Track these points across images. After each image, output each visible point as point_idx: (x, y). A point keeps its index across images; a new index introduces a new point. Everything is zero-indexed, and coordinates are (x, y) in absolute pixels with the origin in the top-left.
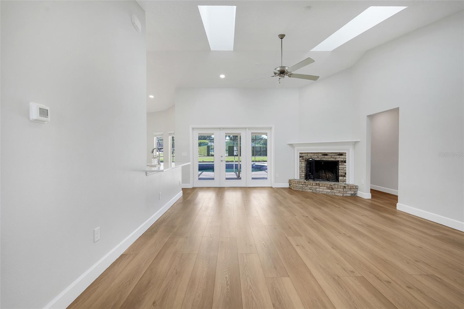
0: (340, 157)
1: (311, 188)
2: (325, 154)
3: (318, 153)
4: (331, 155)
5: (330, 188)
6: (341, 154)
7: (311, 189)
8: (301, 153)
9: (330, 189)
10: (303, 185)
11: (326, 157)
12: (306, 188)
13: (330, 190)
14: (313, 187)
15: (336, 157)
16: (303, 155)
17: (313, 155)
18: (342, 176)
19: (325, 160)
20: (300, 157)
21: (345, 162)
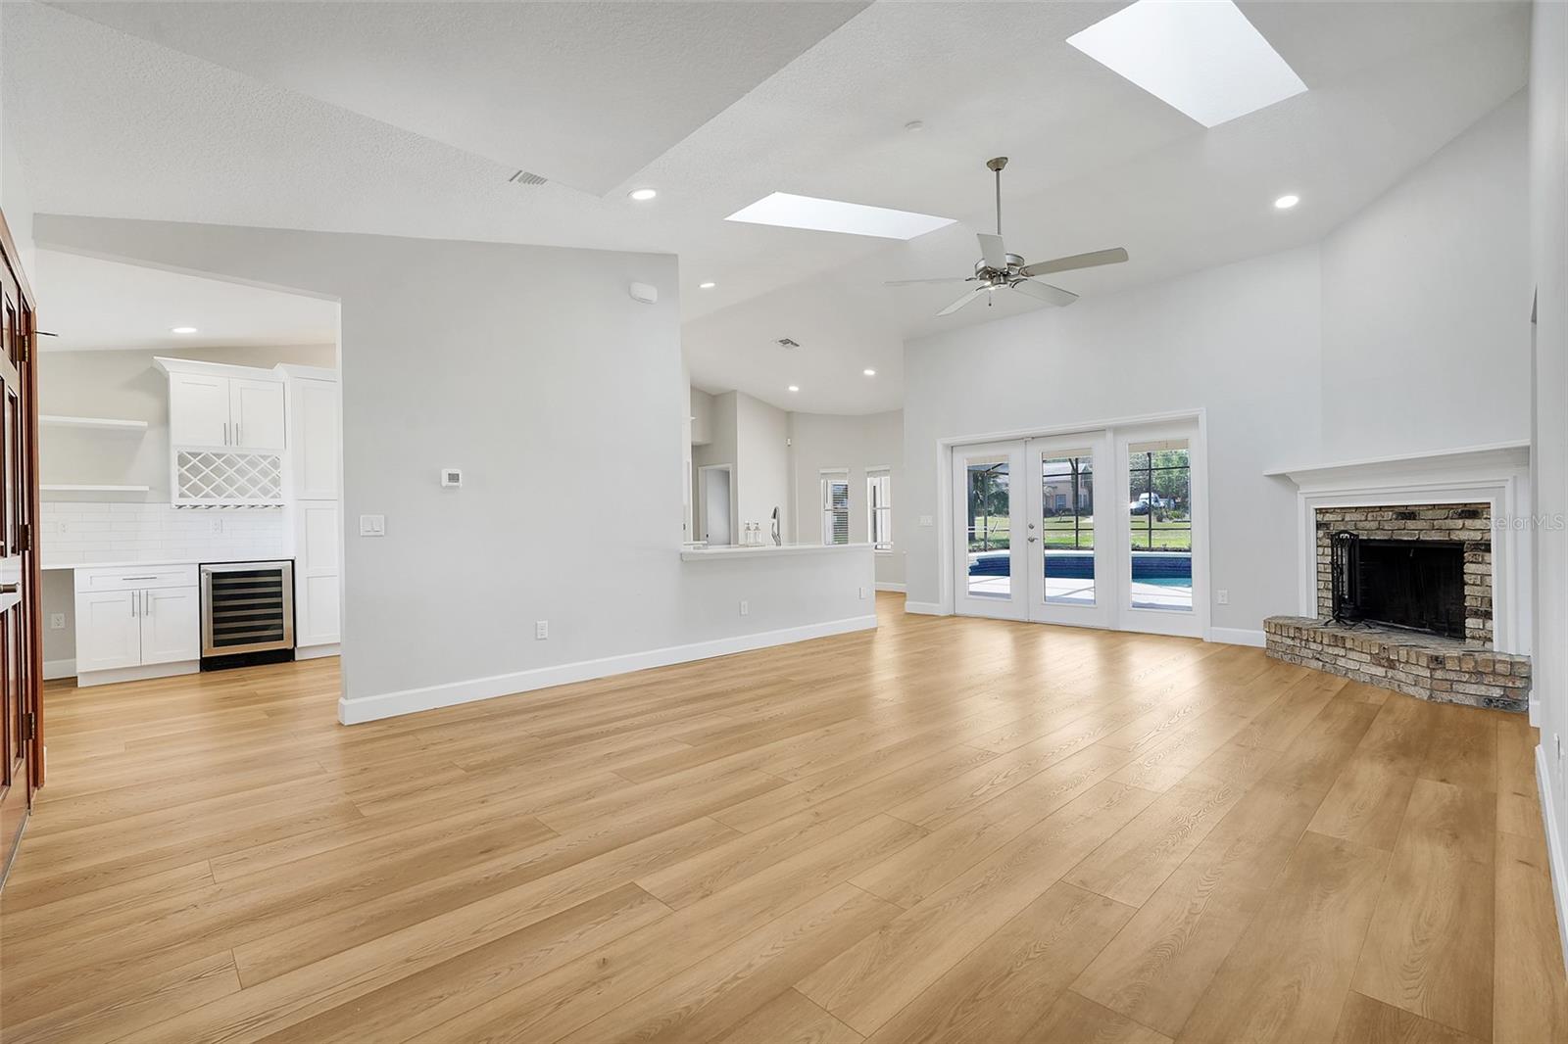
0: (1469, 523)
1: (1318, 656)
2: (1408, 514)
3: (1380, 507)
4: (1430, 514)
5: (1383, 661)
6: (1472, 512)
7: (1318, 659)
8: (1319, 511)
9: (1384, 666)
10: (1293, 639)
11: (1410, 524)
12: (1305, 652)
13: (1384, 670)
14: (1326, 649)
15: (1450, 523)
16: (1329, 517)
17: (1363, 518)
18: (1476, 614)
19: (1406, 539)
20: (1319, 526)
21: (1486, 547)
